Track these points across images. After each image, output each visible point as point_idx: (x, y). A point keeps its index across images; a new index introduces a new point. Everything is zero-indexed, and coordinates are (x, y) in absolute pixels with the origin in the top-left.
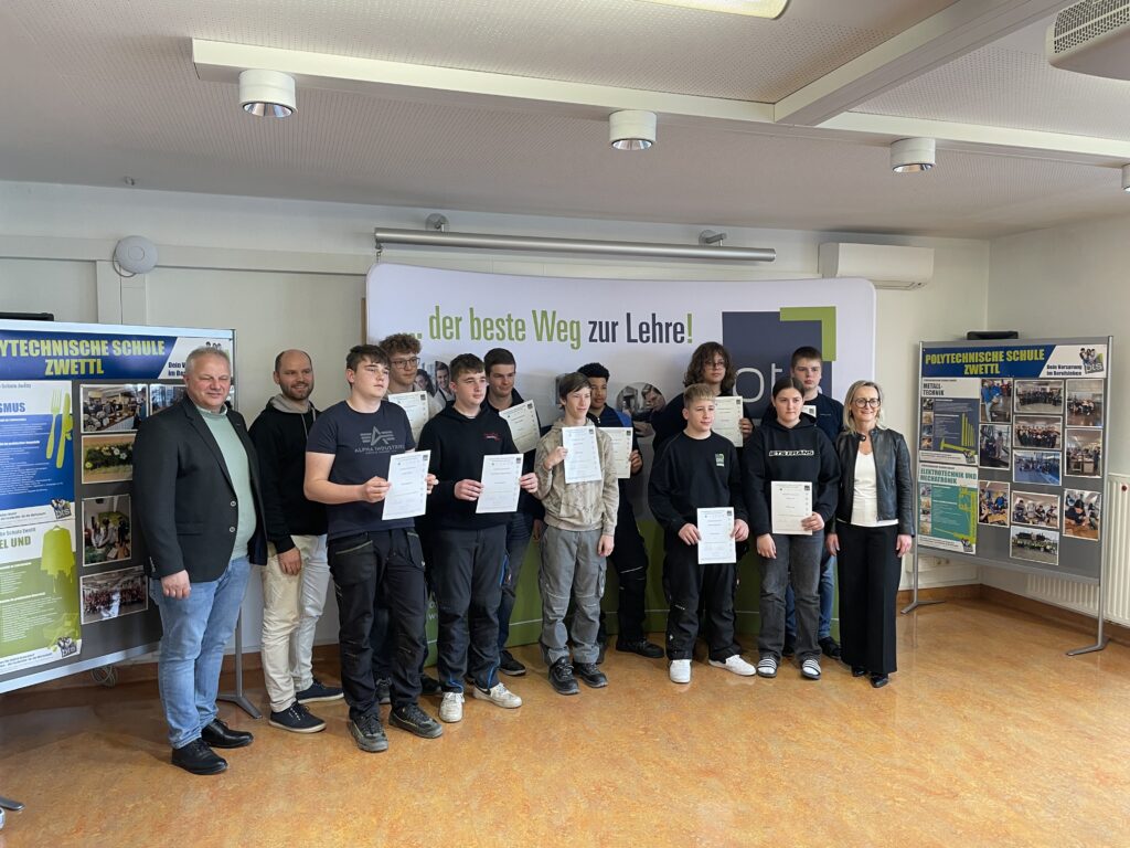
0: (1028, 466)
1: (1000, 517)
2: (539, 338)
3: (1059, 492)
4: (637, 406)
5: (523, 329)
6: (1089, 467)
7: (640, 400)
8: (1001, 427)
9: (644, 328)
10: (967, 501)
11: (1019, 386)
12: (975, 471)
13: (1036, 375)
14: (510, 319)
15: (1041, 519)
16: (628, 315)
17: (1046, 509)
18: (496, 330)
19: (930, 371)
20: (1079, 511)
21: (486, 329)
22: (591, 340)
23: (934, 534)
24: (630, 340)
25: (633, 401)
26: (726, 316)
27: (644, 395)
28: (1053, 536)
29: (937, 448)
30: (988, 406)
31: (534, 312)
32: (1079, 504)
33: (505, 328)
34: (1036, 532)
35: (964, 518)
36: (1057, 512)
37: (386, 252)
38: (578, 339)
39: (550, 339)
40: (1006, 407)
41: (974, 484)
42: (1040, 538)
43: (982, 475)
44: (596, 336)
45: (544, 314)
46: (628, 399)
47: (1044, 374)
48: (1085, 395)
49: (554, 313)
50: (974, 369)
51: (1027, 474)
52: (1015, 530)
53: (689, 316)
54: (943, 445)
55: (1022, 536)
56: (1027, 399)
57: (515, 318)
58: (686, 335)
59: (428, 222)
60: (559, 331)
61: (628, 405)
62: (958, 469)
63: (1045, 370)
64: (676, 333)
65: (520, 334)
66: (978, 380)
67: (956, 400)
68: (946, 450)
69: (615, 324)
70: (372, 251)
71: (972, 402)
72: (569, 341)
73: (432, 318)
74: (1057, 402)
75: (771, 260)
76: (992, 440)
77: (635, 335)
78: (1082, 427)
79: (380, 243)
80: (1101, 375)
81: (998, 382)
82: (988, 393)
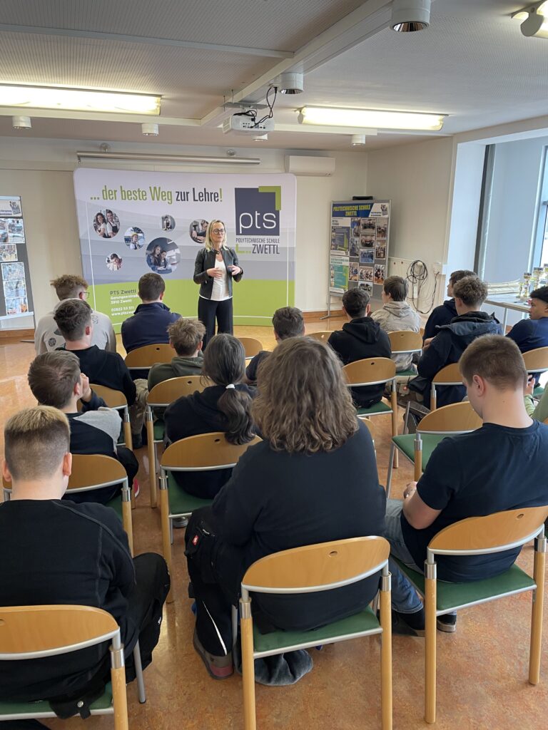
0: (364, 255)
1: (355, 278)
2: (153, 199)
3: (373, 265)
4: (199, 229)
5: (145, 195)
6: (382, 255)
7: (200, 227)
8: (357, 239)
9: (201, 195)
10: (345, 271)
11: (363, 221)
12: (348, 258)
13: (367, 216)
14: (139, 191)
15: (368, 277)
16: (194, 189)
17: (369, 273)
18: (133, 196)
19: (335, 214)
20: (379, 273)
21: (128, 195)
22: (177, 200)
23: (335, 286)
24: (194, 200)
25: (197, 227)
26: (236, 189)
27: (202, 224)
28: (371, 284)
29: (336, 249)
30: (353, 230)
31: (150, 188)
32: (379, 270)
33: (137, 195)
34: (366, 283)
35: (344, 280)
36: (372, 274)
37: (83, 160)
38: (171, 200)
39: (158, 200)
40: (359, 230)
41: (347, 264)
42: (367, 285)
43: (351, 260)
44: (179, 198)
45: (155, 188)
46: (195, 226)
47: (370, 216)
48: (381, 224)
49: (160, 188)
50: (348, 214)
51: (364, 259)
52: (360, 283)
53: (221, 190)
54: (338, 247)
55: (362, 285)
56: (365, 227)
57: (141, 190)
58: (219, 198)
59: (101, 147)
60: (162, 196)
61: (195, 229)
62: (343, 258)
63: (370, 214)
64: (215, 197)
65: (144, 197)
66: (350, 218)
67: (343, 228)
68: (339, 249)
69: (187, 193)
70: (77, 160)
71: (348, 228)
72: (167, 201)
73: (103, 191)
74: (373, 228)
75: (258, 163)
76: (354, 245)
77: (197, 198)
78: (381, 238)
79: (79, 157)
80: (386, 216)
81: (356, 219)
82: (353, 224)
